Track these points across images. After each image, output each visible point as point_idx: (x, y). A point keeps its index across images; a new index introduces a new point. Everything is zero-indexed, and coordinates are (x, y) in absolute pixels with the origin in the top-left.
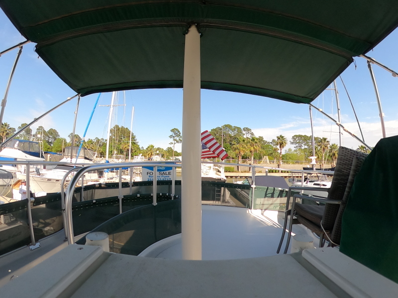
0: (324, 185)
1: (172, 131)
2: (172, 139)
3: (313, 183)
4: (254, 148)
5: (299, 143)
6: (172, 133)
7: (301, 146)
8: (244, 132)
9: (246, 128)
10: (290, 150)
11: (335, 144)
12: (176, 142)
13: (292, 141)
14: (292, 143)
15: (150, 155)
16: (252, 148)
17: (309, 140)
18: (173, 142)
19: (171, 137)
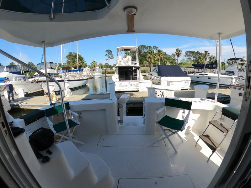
0: (206, 74)
1: (107, 51)
2: (107, 57)
3: (199, 74)
4: (160, 57)
5: (190, 56)
6: (107, 53)
7: (191, 58)
8: (153, 49)
9: (155, 47)
10: (184, 60)
11: (213, 56)
12: (109, 58)
13: (185, 55)
14: (185, 56)
15: (94, 67)
16: (159, 57)
17: (196, 54)
18: (108, 59)
19: (106, 55)
